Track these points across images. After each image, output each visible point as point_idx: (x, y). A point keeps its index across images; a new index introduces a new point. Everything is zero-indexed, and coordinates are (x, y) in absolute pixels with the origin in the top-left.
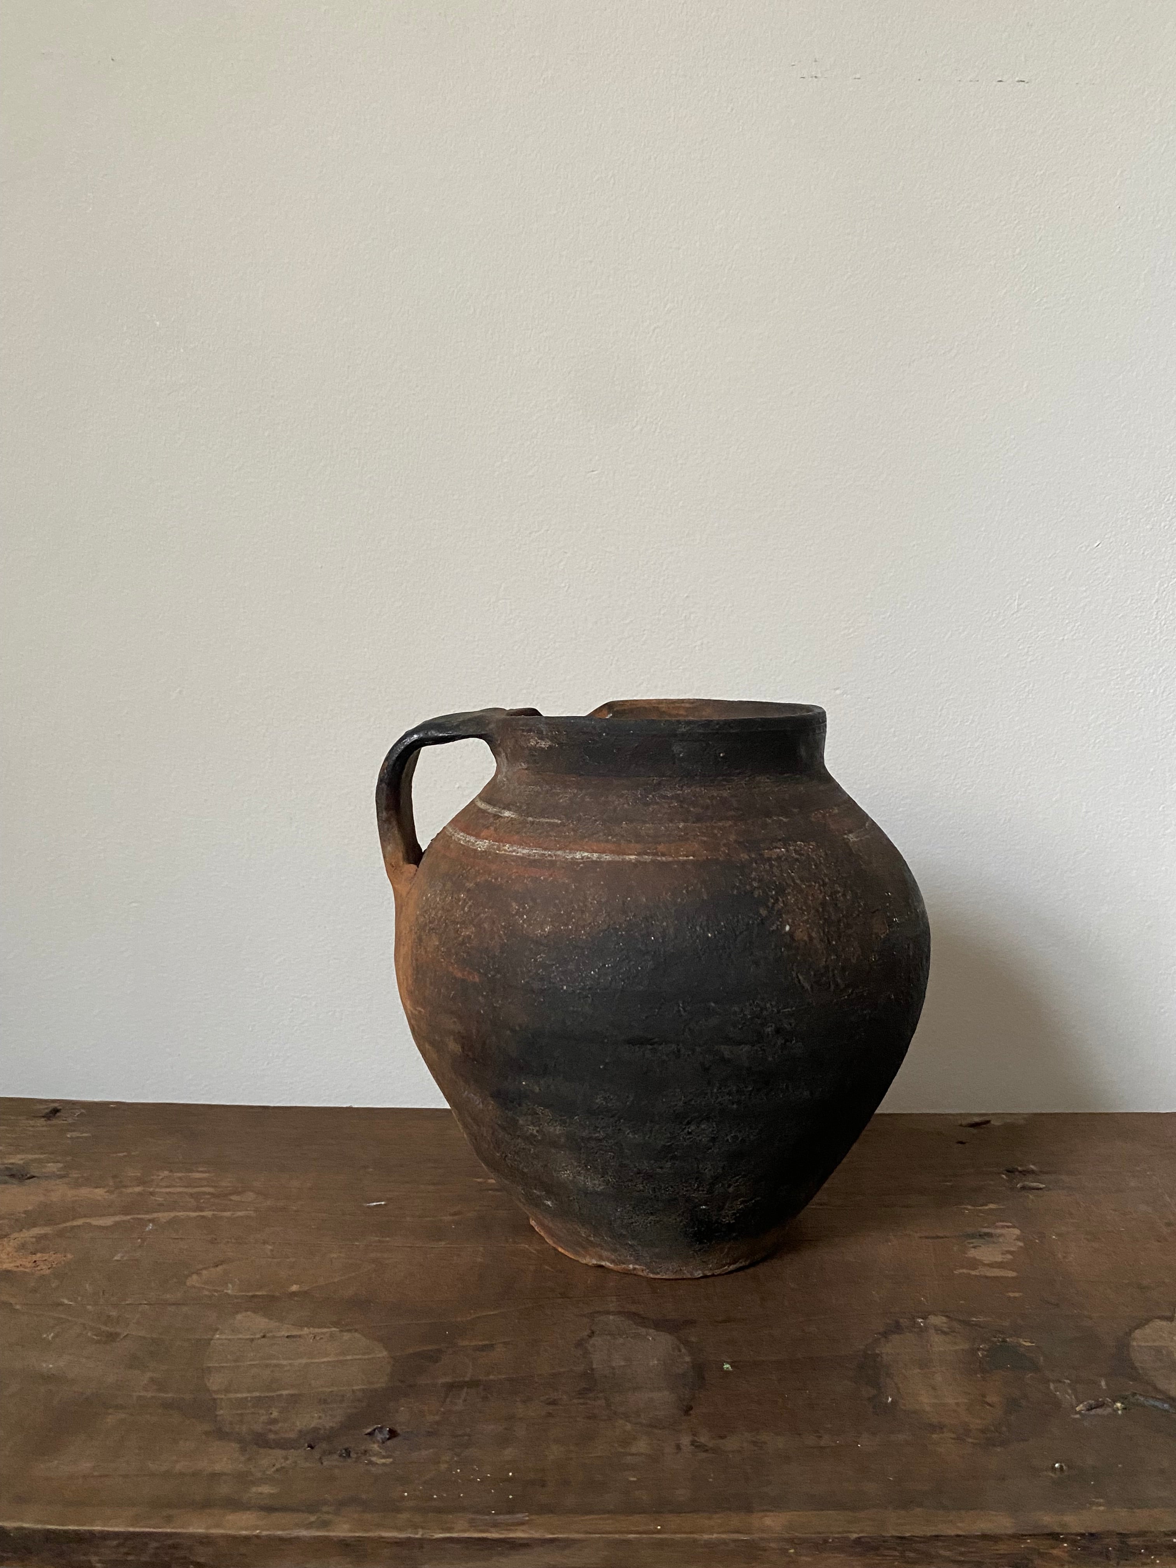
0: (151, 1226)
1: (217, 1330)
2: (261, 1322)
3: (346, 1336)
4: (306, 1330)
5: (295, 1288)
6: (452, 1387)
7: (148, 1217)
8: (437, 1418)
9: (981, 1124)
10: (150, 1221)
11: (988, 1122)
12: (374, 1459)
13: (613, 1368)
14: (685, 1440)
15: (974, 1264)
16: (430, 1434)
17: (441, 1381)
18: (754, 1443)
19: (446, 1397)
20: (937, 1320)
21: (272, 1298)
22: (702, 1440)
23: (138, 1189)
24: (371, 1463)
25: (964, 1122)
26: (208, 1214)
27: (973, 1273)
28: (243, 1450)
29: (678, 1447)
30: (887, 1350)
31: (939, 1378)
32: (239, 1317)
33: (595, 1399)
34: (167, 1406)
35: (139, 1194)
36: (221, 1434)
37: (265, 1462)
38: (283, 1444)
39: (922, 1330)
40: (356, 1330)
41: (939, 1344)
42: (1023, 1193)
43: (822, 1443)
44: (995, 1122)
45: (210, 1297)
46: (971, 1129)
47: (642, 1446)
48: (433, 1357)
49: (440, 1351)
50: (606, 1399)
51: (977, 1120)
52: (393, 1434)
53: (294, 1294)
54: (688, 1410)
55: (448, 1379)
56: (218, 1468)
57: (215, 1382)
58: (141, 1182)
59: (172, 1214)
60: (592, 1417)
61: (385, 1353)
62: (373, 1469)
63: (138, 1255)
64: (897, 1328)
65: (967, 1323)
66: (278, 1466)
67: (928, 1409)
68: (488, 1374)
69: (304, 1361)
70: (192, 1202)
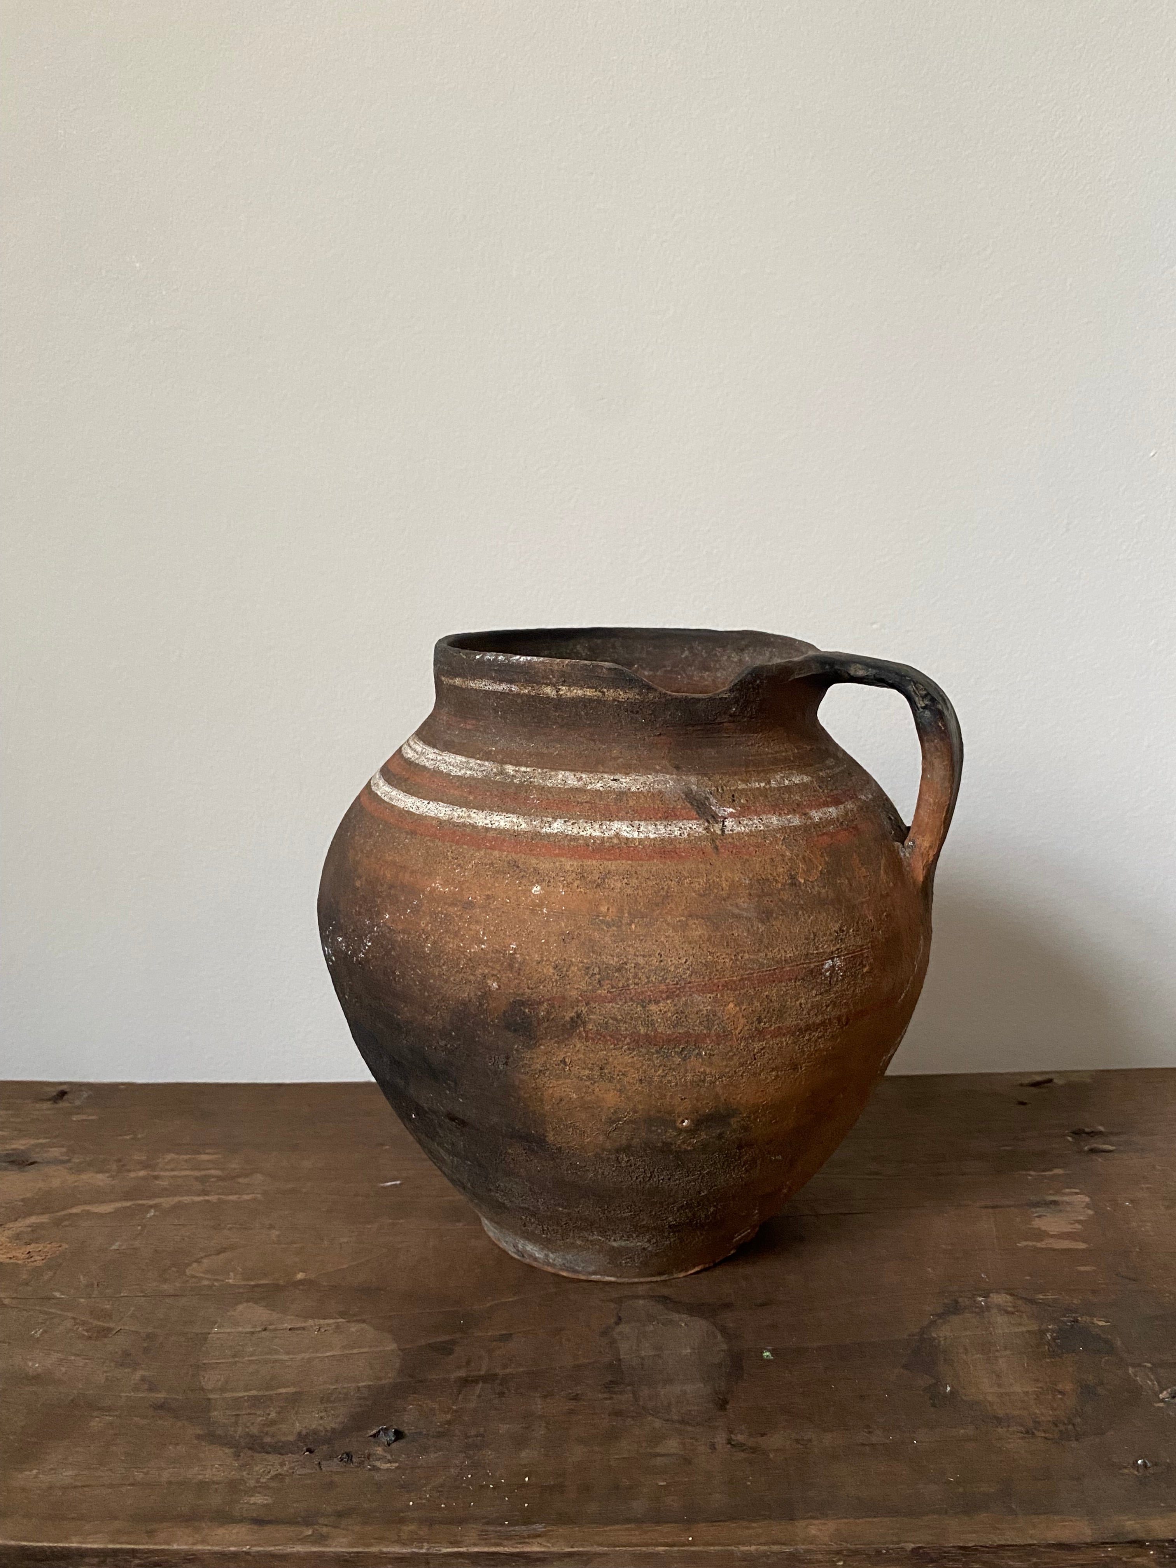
0: (152, 1213)
1: (215, 1323)
2: (260, 1313)
3: (354, 1328)
4: (310, 1322)
5: (300, 1276)
6: (465, 1382)
7: (151, 1202)
8: (449, 1417)
9: (1043, 1083)
10: (151, 1207)
11: (1050, 1081)
12: (378, 1464)
13: (643, 1358)
14: (720, 1439)
15: (1041, 1235)
16: (440, 1435)
17: (453, 1376)
18: (797, 1441)
19: (459, 1392)
20: (999, 1299)
21: (277, 1288)
22: (740, 1438)
23: (142, 1173)
24: (375, 1468)
25: (1026, 1081)
26: (213, 1198)
27: (1039, 1245)
28: (237, 1456)
29: (713, 1447)
30: (944, 1333)
31: (1002, 1364)
32: (240, 1307)
33: (621, 1393)
34: (160, 1407)
35: (144, 1178)
36: (212, 1438)
37: (259, 1469)
38: (280, 1449)
39: (982, 1311)
40: (364, 1321)
41: (1002, 1325)
42: (1094, 1156)
43: (874, 1439)
44: (1058, 1081)
45: (210, 1287)
46: (1034, 1090)
47: (672, 1445)
48: (446, 1349)
49: (454, 1342)
50: (634, 1393)
51: (1038, 1078)
52: (399, 1435)
53: (301, 1282)
54: (722, 1405)
55: (462, 1373)
56: (208, 1475)
57: (210, 1380)
58: (146, 1166)
59: (177, 1199)
60: (617, 1413)
61: (394, 1346)
62: (377, 1476)
63: (137, 1243)
64: (954, 1309)
65: (1032, 1302)
66: (273, 1473)
67: (990, 1398)
68: (505, 1366)
69: (307, 1356)
70: (198, 1186)
